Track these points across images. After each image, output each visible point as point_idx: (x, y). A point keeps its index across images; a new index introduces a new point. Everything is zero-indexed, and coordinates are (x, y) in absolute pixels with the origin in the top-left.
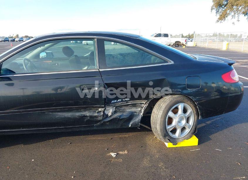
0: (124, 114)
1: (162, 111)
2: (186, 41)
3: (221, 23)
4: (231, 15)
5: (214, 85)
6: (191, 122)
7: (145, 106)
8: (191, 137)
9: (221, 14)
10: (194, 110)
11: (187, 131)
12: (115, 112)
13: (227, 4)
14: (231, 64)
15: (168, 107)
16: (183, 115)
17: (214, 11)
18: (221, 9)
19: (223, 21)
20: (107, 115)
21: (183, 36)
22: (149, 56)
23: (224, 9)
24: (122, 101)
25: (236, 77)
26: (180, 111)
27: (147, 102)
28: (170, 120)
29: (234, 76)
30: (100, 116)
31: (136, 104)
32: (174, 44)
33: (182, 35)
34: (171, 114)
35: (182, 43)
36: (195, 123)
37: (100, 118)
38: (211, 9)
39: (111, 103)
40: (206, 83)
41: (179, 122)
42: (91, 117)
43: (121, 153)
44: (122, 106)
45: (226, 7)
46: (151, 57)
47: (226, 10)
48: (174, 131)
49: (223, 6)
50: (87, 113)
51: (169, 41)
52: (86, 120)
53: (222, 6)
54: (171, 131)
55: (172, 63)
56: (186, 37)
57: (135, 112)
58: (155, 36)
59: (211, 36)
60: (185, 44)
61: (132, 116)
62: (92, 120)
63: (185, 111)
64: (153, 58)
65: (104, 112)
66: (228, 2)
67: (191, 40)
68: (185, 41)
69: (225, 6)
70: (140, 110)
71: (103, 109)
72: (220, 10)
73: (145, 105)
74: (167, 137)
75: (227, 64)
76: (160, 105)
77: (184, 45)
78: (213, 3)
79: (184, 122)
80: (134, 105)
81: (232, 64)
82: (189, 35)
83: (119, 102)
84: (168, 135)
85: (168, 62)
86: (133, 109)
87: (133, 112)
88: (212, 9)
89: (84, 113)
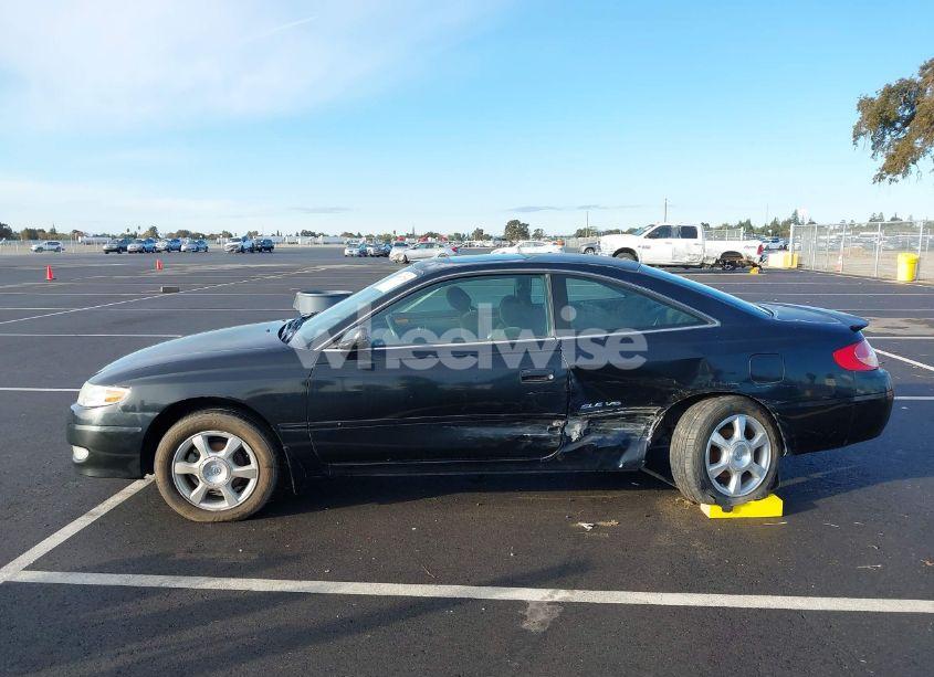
0: (608, 438)
1: (697, 431)
2: (760, 249)
3: (893, 183)
4: (928, 156)
5: (831, 383)
6: (765, 461)
7: (656, 420)
8: (764, 496)
9: (892, 151)
10: (772, 434)
11: (757, 481)
12: (586, 433)
13: (911, 117)
14: (856, 329)
15: (711, 421)
16: (745, 443)
17: (866, 142)
18: (893, 133)
19: (899, 177)
20: (570, 437)
21: (751, 228)
22: (658, 309)
23: (901, 135)
24: (604, 407)
25: (872, 357)
26: (738, 434)
27: (661, 411)
28: (716, 453)
29: (866, 354)
30: (555, 439)
31: (635, 415)
32: (717, 261)
33: (748, 222)
34: (716, 438)
35: (745, 258)
36: (774, 465)
37: (556, 443)
38: (852, 135)
39: (579, 409)
40: (812, 377)
41: (737, 457)
42: (535, 439)
43: (601, 523)
44: (604, 418)
45: (908, 128)
46: (665, 311)
47: (908, 138)
48: (724, 479)
49: (898, 125)
50: (528, 432)
51: (697, 250)
52: (523, 446)
53: (893, 124)
54: (718, 479)
55: (717, 324)
56: (764, 231)
57: (633, 435)
58: (651, 236)
59: (860, 228)
60: (756, 261)
61: (626, 442)
62: (538, 447)
63: (749, 433)
64: (670, 313)
65: (563, 430)
66: (917, 108)
67: (781, 243)
68: (756, 250)
69: (905, 125)
70: (645, 430)
71: (562, 423)
72: (888, 137)
73: (655, 417)
74: (709, 492)
75: (847, 326)
76: (691, 418)
77: (755, 265)
78: (860, 114)
79: (747, 458)
80: (631, 418)
81: (861, 327)
82: (775, 223)
83: (599, 408)
84: (712, 487)
85: (707, 323)
86: (629, 428)
87: (628, 435)
88: (856, 135)
89: (521, 430)
